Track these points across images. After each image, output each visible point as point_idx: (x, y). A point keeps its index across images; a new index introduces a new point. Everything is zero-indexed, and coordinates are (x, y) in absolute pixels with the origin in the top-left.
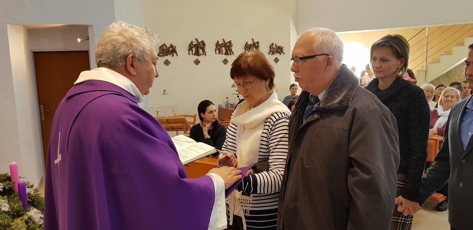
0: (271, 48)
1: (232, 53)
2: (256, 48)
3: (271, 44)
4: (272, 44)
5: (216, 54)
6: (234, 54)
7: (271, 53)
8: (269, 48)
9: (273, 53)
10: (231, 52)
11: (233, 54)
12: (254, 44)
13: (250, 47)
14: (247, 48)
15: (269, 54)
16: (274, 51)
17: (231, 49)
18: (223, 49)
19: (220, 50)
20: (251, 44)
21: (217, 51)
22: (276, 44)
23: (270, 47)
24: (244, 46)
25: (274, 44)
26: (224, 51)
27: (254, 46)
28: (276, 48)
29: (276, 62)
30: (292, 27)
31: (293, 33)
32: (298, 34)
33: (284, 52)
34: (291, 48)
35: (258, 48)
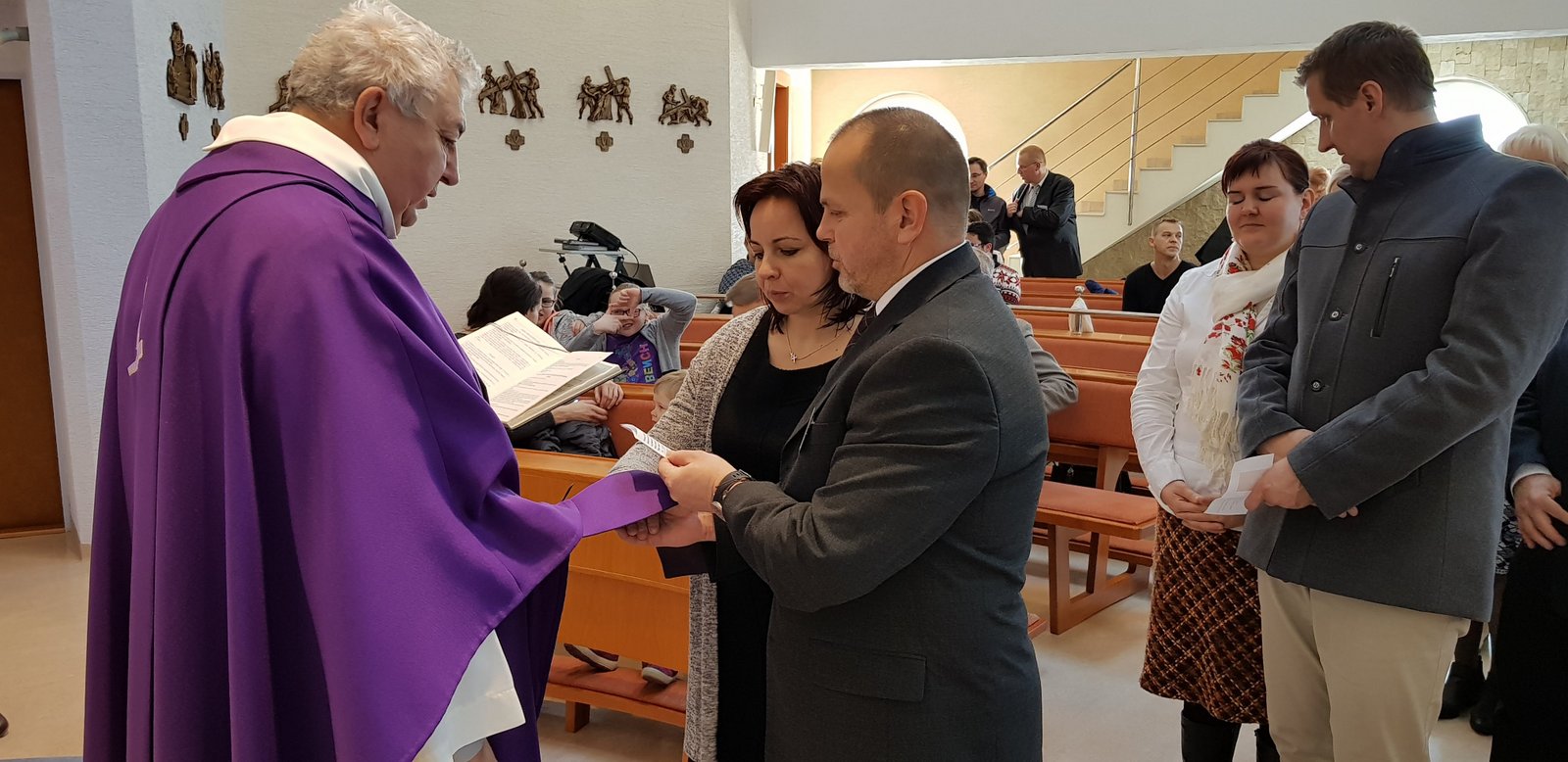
0: (666, 102)
1: (537, 114)
2: (618, 98)
3: (668, 89)
4: (672, 89)
5: (482, 111)
6: (545, 115)
7: (668, 120)
8: (662, 104)
9: (674, 121)
10: (533, 108)
11: (542, 116)
12: (611, 85)
13: (597, 95)
14: (586, 100)
15: (663, 123)
16: (676, 114)
17: (535, 97)
18: (508, 96)
19: (497, 99)
20: (600, 84)
21: (487, 104)
23: (665, 100)
24: (580, 91)
25: (678, 88)
26: (510, 104)
27: (611, 94)
28: (682, 102)
29: (685, 151)
30: (734, 36)
31: (737, 57)
32: (753, 60)
33: (709, 116)
34: (732, 107)
35: (625, 100)
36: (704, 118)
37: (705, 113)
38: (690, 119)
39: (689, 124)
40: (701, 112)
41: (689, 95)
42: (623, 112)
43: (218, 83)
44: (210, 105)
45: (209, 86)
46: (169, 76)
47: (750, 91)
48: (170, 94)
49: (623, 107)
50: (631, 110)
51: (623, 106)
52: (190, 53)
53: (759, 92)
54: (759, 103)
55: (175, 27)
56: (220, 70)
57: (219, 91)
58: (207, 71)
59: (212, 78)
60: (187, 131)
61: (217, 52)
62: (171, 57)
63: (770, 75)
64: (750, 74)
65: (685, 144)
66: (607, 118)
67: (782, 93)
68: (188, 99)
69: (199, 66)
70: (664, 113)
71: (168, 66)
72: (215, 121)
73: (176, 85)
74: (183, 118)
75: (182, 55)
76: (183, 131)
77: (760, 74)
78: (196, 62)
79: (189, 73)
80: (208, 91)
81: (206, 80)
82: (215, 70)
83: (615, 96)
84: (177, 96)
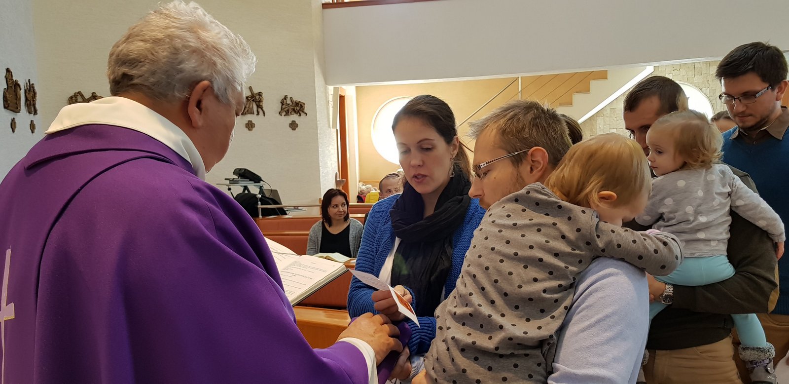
0: (283, 105)
2: (257, 103)
3: (283, 97)
4: (286, 97)
7: (284, 113)
8: (280, 105)
9: (287, 113)
12: (253, 96)
15: (281, 115)
16: (288, 110)
22: (291, 98)
23: (282, 103)
25: (289, 97)
27: (253, 100)
28: (291, 104)
29: (294, 129)
30: (317, 70)
31: (319, 80)
32: (327, 82)
33: (305, 111)
34: (317, 106)
35: (261, 104)
36: (303, 112)
37: (303, 109)
38: (295, 112)
39: (295, 115)
40: (302, 109)
41: (295, 100)
42: (260, 110)
43: (33, 101)
44: (30, 113)
45: (28, 102)
46: (5, 97)
47: (326, 98)
48: (5, 107)
49: (260, 108)
50: (264, 109)
51: (259, 106)
52: (17, 85)
53: (331, 98)
54: (331, 104)
55: (8, 70)
56: (35, 94)
57: (34, 105)
58: (27, 94)
59: (30, 97)
60: (15, 127)
61: (33, 84)
62: (6, 87)
63: (336, 89)
64: (326, 90)
65: (293, 126)
66: (251, 113)
67: (342, 98)
68: (16, 110)
69: (22, 93)
70: (282, 110)
71: (4, 92)
72: (32, 121)
73: (9, 102)
74: (13, 120)
75: (12, 86)
76: (13, 127)
77: (331, 88)
78: (21, 89)
79: (16, 95)
80: (27, 105)
81: (27, 99)
82: (32, 94)
83: (256, 102)
84: (10, 108)
